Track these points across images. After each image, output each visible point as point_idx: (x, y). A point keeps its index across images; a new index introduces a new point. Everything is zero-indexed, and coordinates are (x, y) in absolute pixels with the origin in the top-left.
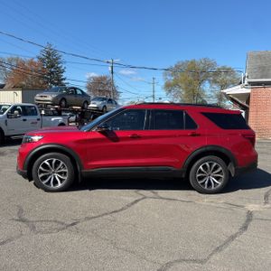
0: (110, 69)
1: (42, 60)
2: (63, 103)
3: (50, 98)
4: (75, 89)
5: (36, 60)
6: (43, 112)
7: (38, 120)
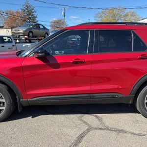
0: (63, 14)
1: (24, 10)
2: (31, 34)
3: (21, 31)
4: (39, 25)
5: (20, 11)
6: (18, 41)
7: (13, 46)
